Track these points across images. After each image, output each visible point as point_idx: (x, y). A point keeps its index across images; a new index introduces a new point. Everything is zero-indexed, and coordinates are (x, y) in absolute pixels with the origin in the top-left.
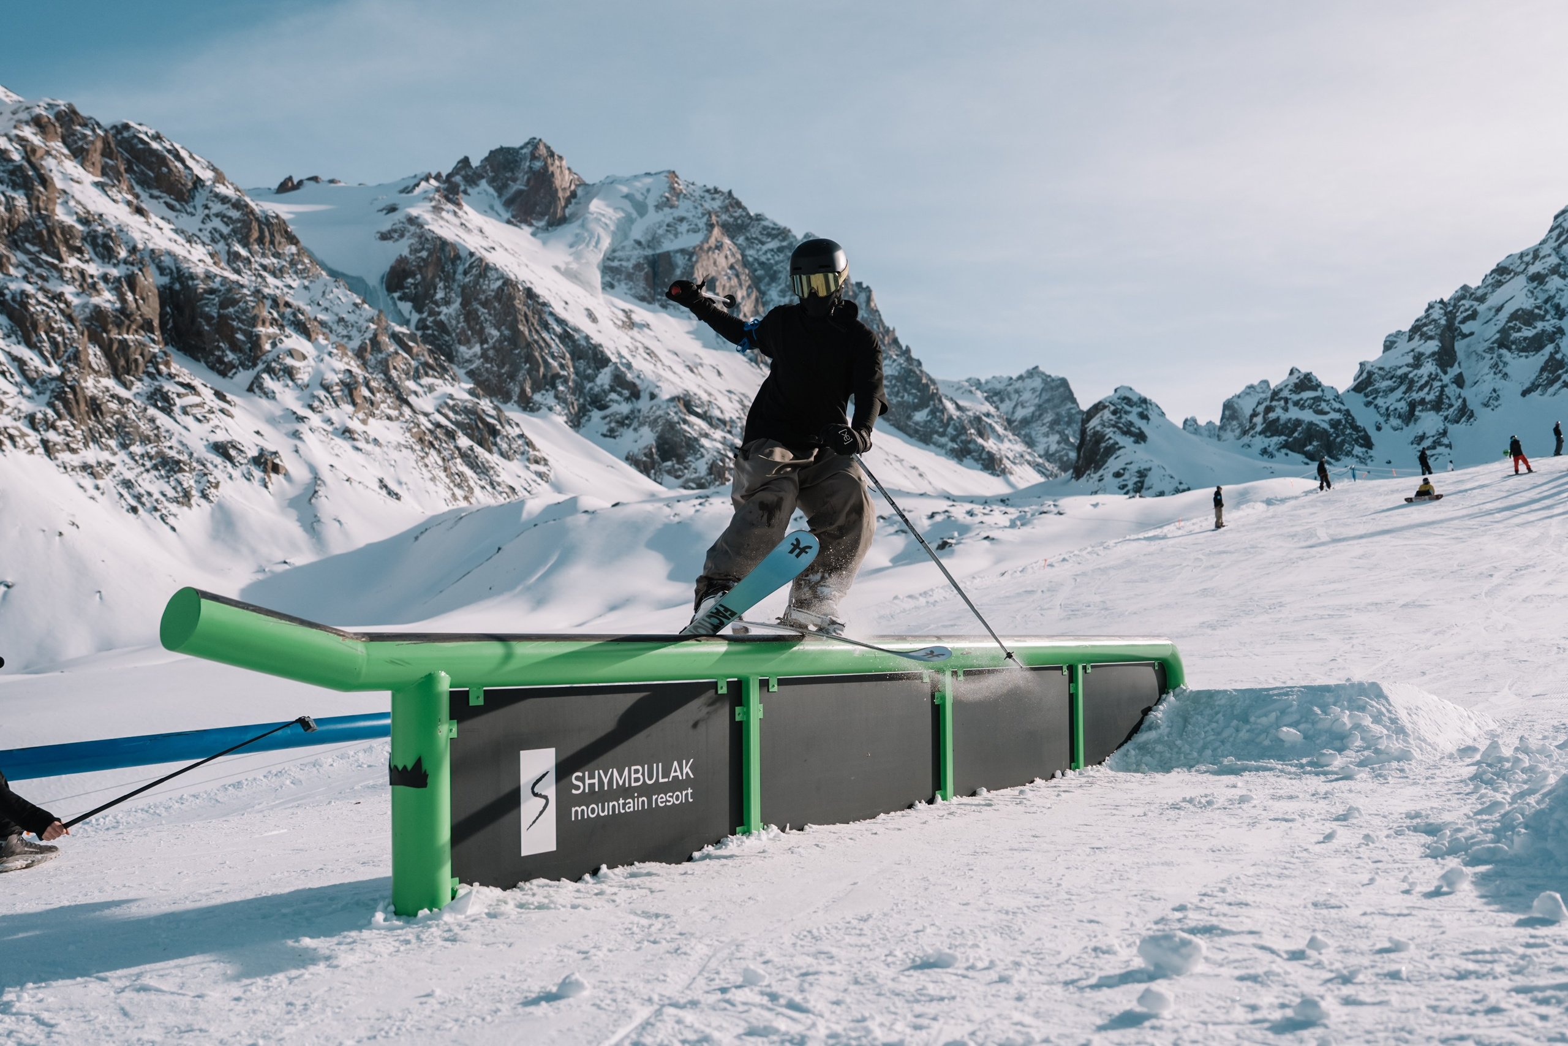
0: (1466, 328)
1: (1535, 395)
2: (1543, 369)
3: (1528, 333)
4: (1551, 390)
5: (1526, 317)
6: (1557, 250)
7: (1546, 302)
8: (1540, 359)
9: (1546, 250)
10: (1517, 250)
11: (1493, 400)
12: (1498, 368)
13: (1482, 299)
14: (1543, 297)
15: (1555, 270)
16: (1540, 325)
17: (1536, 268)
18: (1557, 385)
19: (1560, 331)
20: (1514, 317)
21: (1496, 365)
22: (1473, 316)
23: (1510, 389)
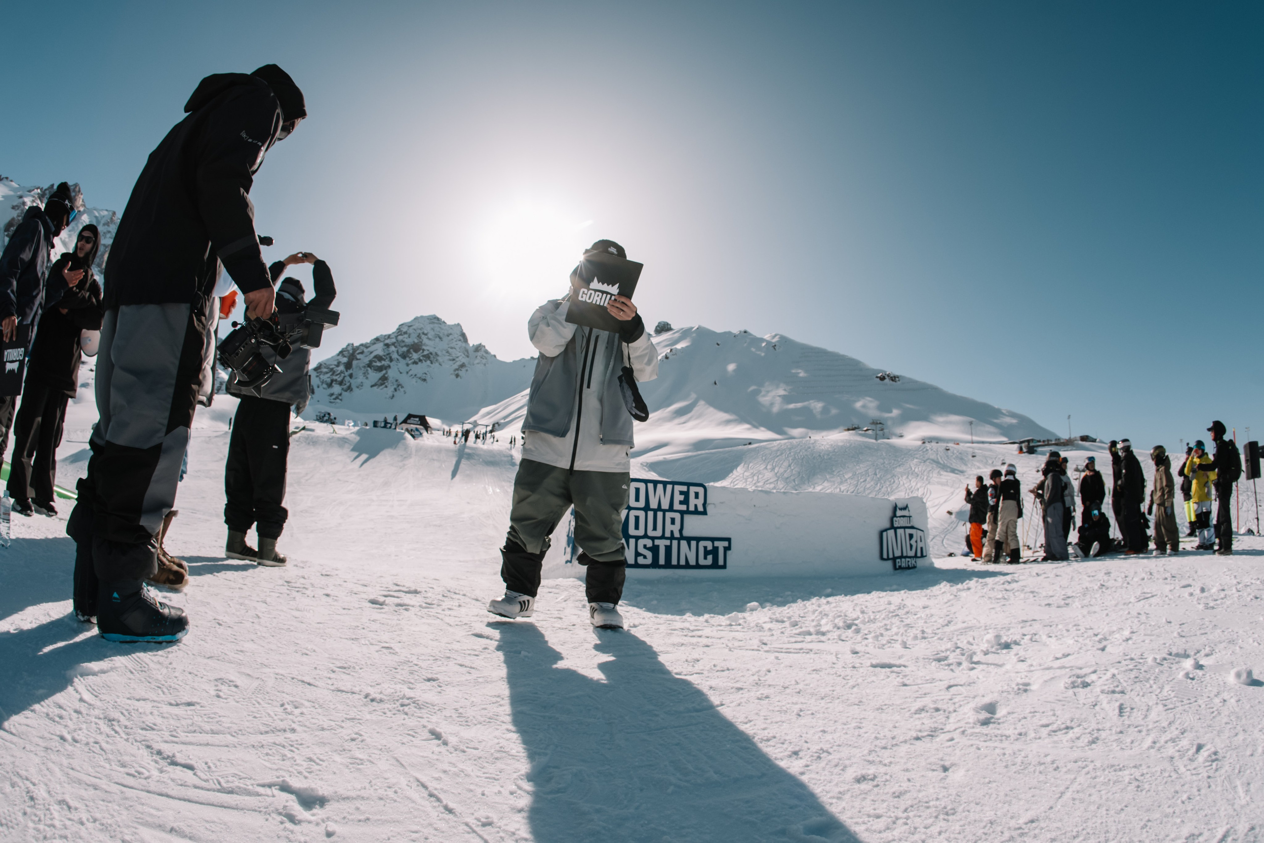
0: (358, 356)
1: (375, 388)
2: (380, 379)
3: (378, 364)
4: (381, 387)
5: (379, 358)
6: (396, 337)
7: (388, 354)
8: (380, 374)
9: (393, 336)
10: (384, 333)
11: (361, 386)
12: (365, 374)
13: (367, 347)
14: (387, 352)
15: (393, 344)
16: (383, 362)
17: (387, 341)
18: (383, 386)
19: (389, 367)
20: (376, 357)
21: (364, 373)
22: (362, 353)
23: (368, 383)
